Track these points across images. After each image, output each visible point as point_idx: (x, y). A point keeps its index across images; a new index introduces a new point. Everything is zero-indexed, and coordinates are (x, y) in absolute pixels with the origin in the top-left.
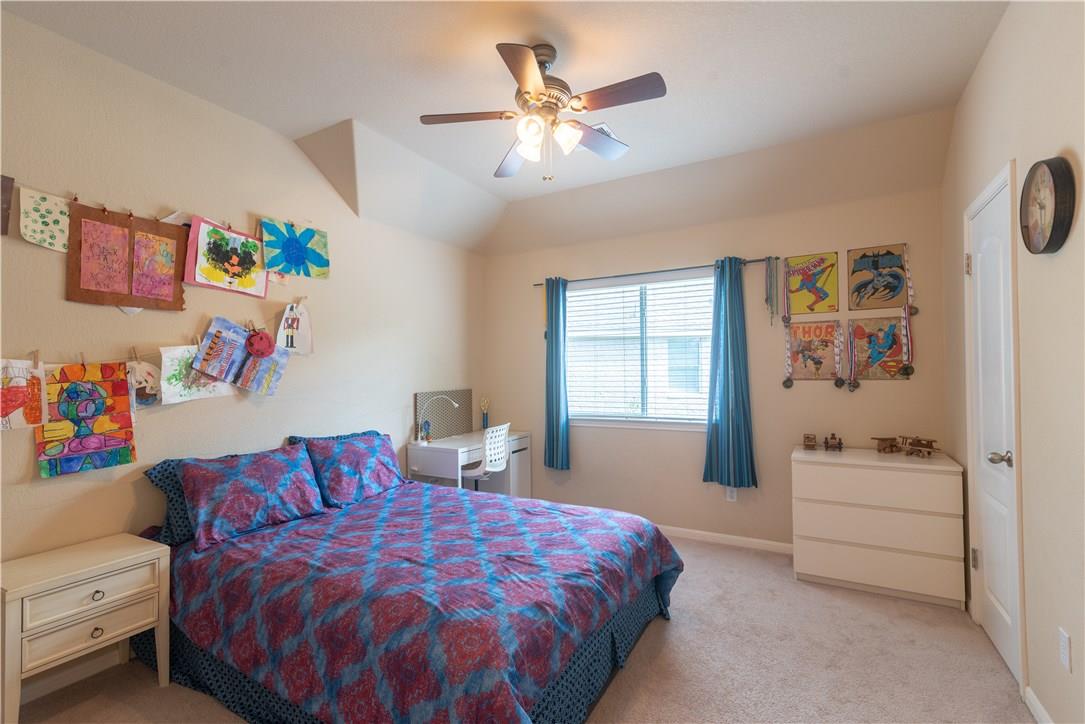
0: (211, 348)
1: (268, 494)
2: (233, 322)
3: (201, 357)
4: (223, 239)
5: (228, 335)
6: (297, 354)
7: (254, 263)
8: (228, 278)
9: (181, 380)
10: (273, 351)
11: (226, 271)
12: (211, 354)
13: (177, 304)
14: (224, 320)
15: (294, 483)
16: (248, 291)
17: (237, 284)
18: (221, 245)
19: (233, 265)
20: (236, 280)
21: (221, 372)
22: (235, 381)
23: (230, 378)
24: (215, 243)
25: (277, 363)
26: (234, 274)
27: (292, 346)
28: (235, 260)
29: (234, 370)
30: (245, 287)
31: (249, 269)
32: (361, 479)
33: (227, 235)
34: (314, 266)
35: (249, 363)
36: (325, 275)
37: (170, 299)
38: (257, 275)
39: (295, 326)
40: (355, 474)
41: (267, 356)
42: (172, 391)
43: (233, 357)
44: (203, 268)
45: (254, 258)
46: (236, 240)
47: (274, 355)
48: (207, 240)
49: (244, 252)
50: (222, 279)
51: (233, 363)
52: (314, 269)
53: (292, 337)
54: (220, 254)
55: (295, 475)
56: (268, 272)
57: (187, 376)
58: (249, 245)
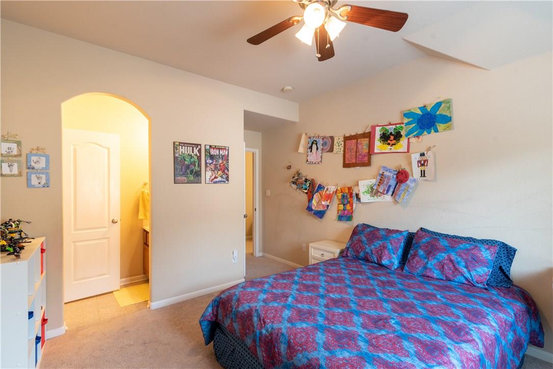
0: (381, 180)
1: (367, 246)
2: (389, 167)
3: (377, 184)
4: (386, 130)
5: (387, 174)
6: (427, 180)
7: (401, 136)
8: (389, 147)
9: (369, 193)
10: (408, 180)
11: (389, 144)
12: (381, 182)
13: (368, 164)
14: (385, 167)
15: (380, 246)
16: (398, 151)
17: (394, 149)
18: (386, 133)
19: (392, 140)
20: (393, 147)
21: (384, 190)
22: (392, 195)
23: (390, 193)
24: (383, 133)
25: (408, 186)
26: (393, 144)
27: (424, 176)
28: (392, 138)
29: (391, 190)
30: (397, 149)
31: (399, 140)
32: (427, 263)
33: (387, 128)
34: (441, 125)
35: (397, 186)
36: (449, 128)
37: (367, 162)
38: (403, 141)
39: (426, 164)
40: (426, 258)
41: (404, 182)
42: (365, 198)
43: (389, 184)
44: (379, 146)
45: (402, 134)
46: (391, 129)
47: (408, 182)
48: (380, 133)
49: (396, 133)
50: (387, 148)
51: (390, 186)
52: (440, 127)
53: (424, 171)
54: (385, 138)
55: (383, 243)
56: (409, 139)
57: (372, 192)
58: (397, 128)
